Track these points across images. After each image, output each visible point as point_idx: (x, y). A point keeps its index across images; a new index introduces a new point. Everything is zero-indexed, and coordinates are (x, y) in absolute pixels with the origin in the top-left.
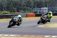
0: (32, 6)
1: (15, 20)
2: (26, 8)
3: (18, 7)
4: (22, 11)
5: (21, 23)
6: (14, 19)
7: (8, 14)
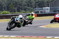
0: (33, 6)
3: (19, 7)
4: (23, 11)
7: (8, 14)
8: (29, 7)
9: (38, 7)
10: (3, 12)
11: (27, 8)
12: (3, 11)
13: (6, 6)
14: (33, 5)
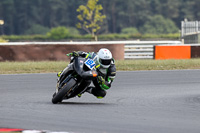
0: (172, 12)
1: (86, 68)
2: (150, 17)
3: (116, 14)
4: (131, 29)
5: (109, 86)
6: (82, 66)
7: (72, 38)
8: (156, 16)
9: (191, 17)
10: (53, 30)
11: (147, 19)
12: (54, 26)
13: (65, 8)
14: (171, 7)
